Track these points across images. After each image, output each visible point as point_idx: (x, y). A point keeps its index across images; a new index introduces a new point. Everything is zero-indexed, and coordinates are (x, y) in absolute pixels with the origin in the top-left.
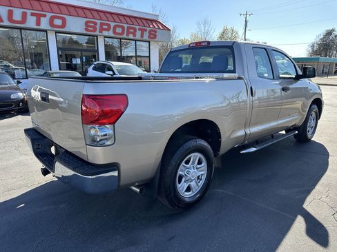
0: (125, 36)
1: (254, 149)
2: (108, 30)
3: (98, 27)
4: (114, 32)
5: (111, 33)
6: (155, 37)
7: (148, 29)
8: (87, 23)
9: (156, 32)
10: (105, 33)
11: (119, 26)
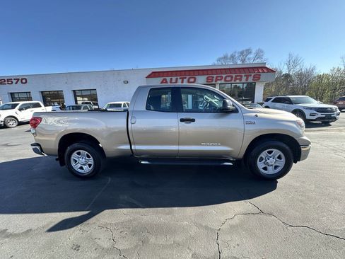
0: (233, 82)
1: (147, 163)
2: (221, 80)
3: (214, 79)
4: (225, 80)
5: (223, 81)
6: (259, 78)
7: (253, 74)
8: (207, 78)
9: (260, 75)
10: (219, 82)
11: (229, 76)
